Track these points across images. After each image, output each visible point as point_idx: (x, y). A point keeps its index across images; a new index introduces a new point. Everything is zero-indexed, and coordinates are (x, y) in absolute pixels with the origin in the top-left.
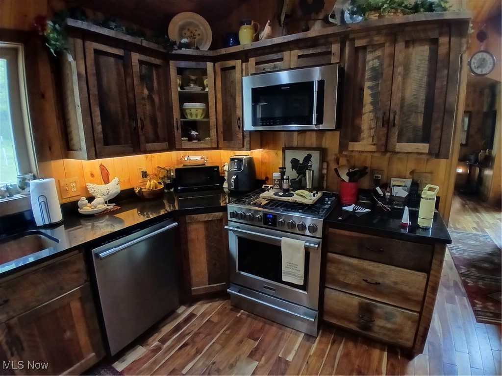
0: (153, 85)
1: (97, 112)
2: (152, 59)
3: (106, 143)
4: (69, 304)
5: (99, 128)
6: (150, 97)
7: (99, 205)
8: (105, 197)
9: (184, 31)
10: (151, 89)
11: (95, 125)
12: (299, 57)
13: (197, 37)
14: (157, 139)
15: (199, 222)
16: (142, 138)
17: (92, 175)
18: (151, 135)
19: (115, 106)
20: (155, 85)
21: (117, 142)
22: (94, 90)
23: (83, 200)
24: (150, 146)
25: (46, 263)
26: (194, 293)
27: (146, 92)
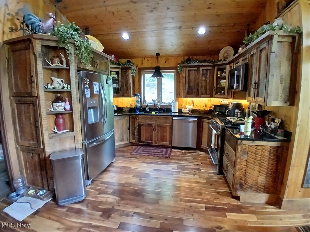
0: (207, 76)
1: (187, 86)
2: (208, 68)
3: (188, 94)
4: (167, 127)
5: (187, 90)
6: (206, 80)
7: (186, 111)
8: (189, 109)
9: (225, 54)
10: (206, 77)
11: (186, 89)
12: (242, 60)
13: (229, 55)
14: (206, 93)
15: (206, 122)
16: (200, 93)
17: (189, 103)
18: (204, 92)
19: (192, 84)
20: (208, 76)
21: (192, 94)
22: (187, 80)
23: (183, 109)
24: (202, 95)
25: (165, 116)
26: (202, 147)
27: (204, 79)
